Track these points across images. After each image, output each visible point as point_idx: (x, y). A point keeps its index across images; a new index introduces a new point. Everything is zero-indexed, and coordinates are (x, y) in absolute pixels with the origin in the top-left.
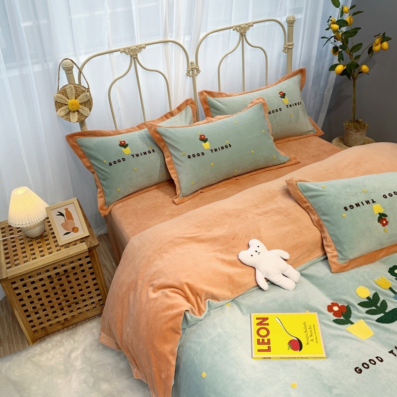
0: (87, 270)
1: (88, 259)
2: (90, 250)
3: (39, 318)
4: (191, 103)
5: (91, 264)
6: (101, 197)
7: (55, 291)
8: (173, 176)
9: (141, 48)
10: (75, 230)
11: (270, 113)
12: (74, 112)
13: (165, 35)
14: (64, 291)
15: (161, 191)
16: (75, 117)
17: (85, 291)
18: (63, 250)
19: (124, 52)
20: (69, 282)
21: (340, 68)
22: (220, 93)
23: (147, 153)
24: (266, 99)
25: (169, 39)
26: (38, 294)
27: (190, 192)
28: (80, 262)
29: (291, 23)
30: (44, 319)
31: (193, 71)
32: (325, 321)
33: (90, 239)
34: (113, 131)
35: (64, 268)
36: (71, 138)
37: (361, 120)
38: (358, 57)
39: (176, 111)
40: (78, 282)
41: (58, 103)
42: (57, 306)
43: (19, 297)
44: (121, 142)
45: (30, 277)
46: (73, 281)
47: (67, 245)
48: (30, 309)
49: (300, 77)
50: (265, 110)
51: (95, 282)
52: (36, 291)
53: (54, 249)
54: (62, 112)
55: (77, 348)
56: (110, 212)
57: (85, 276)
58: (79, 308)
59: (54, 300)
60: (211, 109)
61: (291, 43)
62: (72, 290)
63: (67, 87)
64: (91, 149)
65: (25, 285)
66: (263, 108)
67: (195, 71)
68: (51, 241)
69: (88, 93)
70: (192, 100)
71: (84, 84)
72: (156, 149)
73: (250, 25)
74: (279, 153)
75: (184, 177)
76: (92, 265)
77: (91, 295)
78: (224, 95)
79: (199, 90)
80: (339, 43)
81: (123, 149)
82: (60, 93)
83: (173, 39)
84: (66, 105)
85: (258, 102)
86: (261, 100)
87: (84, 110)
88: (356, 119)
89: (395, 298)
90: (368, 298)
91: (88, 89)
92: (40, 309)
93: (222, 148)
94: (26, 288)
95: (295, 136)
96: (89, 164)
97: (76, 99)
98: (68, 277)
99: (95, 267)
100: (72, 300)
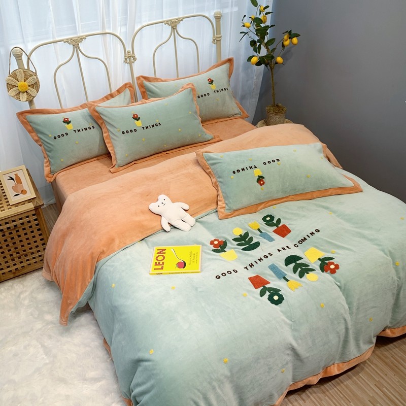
0: (34, 226)
1: (35, 217)
2: (37, 208)
4: (130, 86)
5: (37, 221)
6: (47, 166)
7: (7, 243)
8: (110, 149)
9: (82, 39)
10: (24, 192)
11: (199, 97)
12: (23, 93)
13: (103, 27)
14: (14, 243)
15: (101, 162)
16: (24, 97)
17: (33, 245)
18: (14, 208)
19: (67, 42)
20: (19, 236)
21: (255, 60)
22: (156, 78)
23: (88, 129)
24: (195, 85)
25: (107, 31)
27: (125, 163)
28: (28, 219)
29: (218, 18)
31: (130, 58)
32: (206, 250)
33: (36, 200)
34: (58, 110)
35: (15, 223)
36: (21, 115)
37: (280, 105)
38: (273, 50)
39: (116, 93)
40: (27, 237)
41: (9, 84)
42: (8, 257)
44: (65, 119)
46: (23, 235)
47: (17, 205)
49: (229, 65)
50: (194, 95)
51: (41, 237)
53: (6, 207)
54: (13, 92)
55: (26, 291)
56: (55, 179)
57: (32, 232)
58: (28, 260)
59: (6, 252)
60: (147, 92)
61: (219, 36)
62: (22, 243)
63: (17, 71)
64: (38, 125)
66: (192, 93)
67: (132, 59)
68: (4, 201)
69: (35, 77)
70: (130, 83)
71: (32, 69)
72: (95, 125)
73: (180, 20)
74: (204, 132)
75: (119, 150)
76: (39, 221)
77: (38, 249)
78: (159, 80)
79: (136, 75)
80: (256, 38)
81: (66, 125)
82: (11, 76)
83: (111, 32)
84: (16, 86)
85: (188, 87)
86: (190, 86)
87: (32, 91)
88: (276, 104)
89: (260, 235)
90: (241, 235)
91: (36, 73)
93: (153, 126)
95: (222, 118)
96: (37, 138)
97: (25, 81)
98: (17, 231)
99: (41, 224)
100: (21, 252)
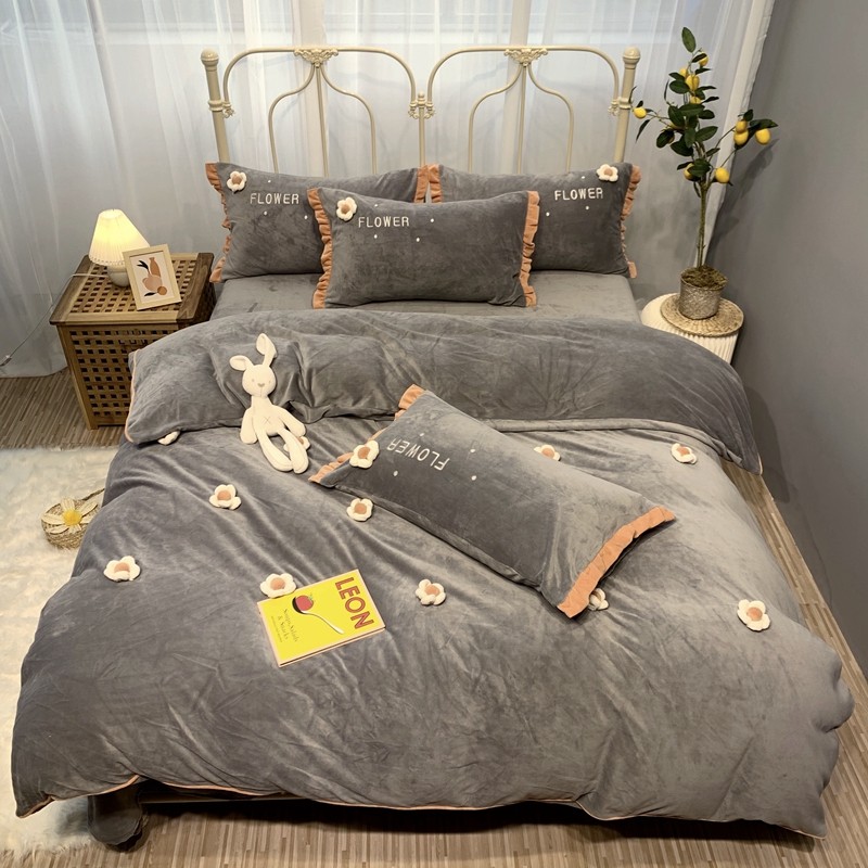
2: (181, 322)
3: (103, 396)
26: (104, 361)
30: (108, 399)
43: (80, 356)
45: (96, 333)
48: (93, 380)
52: (103, 356)
61: (626, 100)
65: (88, 342)
73: (540, 52)
92: (106, 384)
94: (89, 347)
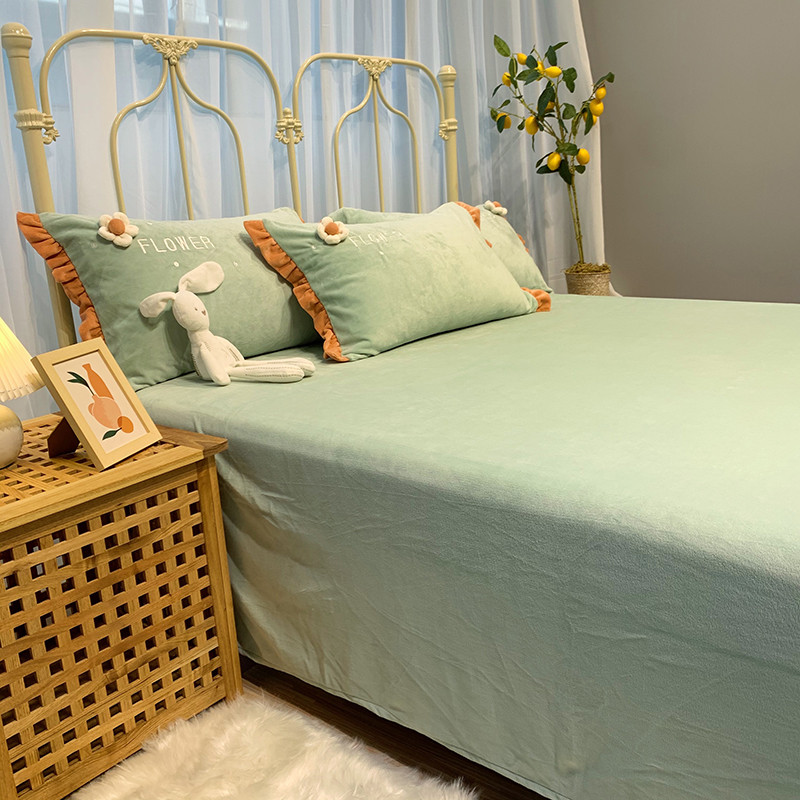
0: (188, 535)
1: (194, 498)
5: (198, 514)
7: (98, 609)
14: (122, 610)
20: (140, 577)
28: (173, 505)
35: (131, 521)
40: (162, 579)
42: (100, 677)
46: (151, 573)
48: (17, 688)
51: (204, 582)
57: (180, 559)
59: (93, 650)
62: (146, 610)
65: (13, 580)
73: (386, 63)
76: (203, 516)
77: (192, 633)
92: (47, 686)
94: (14, 593)
98: (137, 556)
99: (209, 527)
100: (141, 651)
